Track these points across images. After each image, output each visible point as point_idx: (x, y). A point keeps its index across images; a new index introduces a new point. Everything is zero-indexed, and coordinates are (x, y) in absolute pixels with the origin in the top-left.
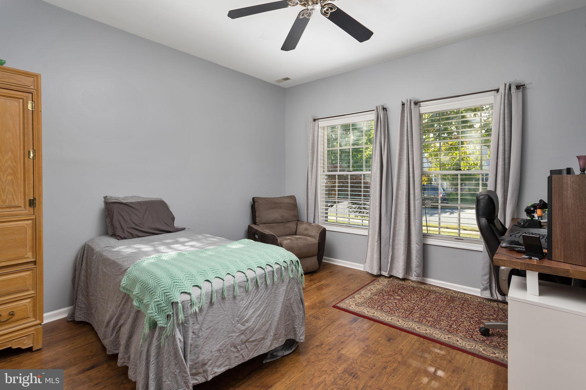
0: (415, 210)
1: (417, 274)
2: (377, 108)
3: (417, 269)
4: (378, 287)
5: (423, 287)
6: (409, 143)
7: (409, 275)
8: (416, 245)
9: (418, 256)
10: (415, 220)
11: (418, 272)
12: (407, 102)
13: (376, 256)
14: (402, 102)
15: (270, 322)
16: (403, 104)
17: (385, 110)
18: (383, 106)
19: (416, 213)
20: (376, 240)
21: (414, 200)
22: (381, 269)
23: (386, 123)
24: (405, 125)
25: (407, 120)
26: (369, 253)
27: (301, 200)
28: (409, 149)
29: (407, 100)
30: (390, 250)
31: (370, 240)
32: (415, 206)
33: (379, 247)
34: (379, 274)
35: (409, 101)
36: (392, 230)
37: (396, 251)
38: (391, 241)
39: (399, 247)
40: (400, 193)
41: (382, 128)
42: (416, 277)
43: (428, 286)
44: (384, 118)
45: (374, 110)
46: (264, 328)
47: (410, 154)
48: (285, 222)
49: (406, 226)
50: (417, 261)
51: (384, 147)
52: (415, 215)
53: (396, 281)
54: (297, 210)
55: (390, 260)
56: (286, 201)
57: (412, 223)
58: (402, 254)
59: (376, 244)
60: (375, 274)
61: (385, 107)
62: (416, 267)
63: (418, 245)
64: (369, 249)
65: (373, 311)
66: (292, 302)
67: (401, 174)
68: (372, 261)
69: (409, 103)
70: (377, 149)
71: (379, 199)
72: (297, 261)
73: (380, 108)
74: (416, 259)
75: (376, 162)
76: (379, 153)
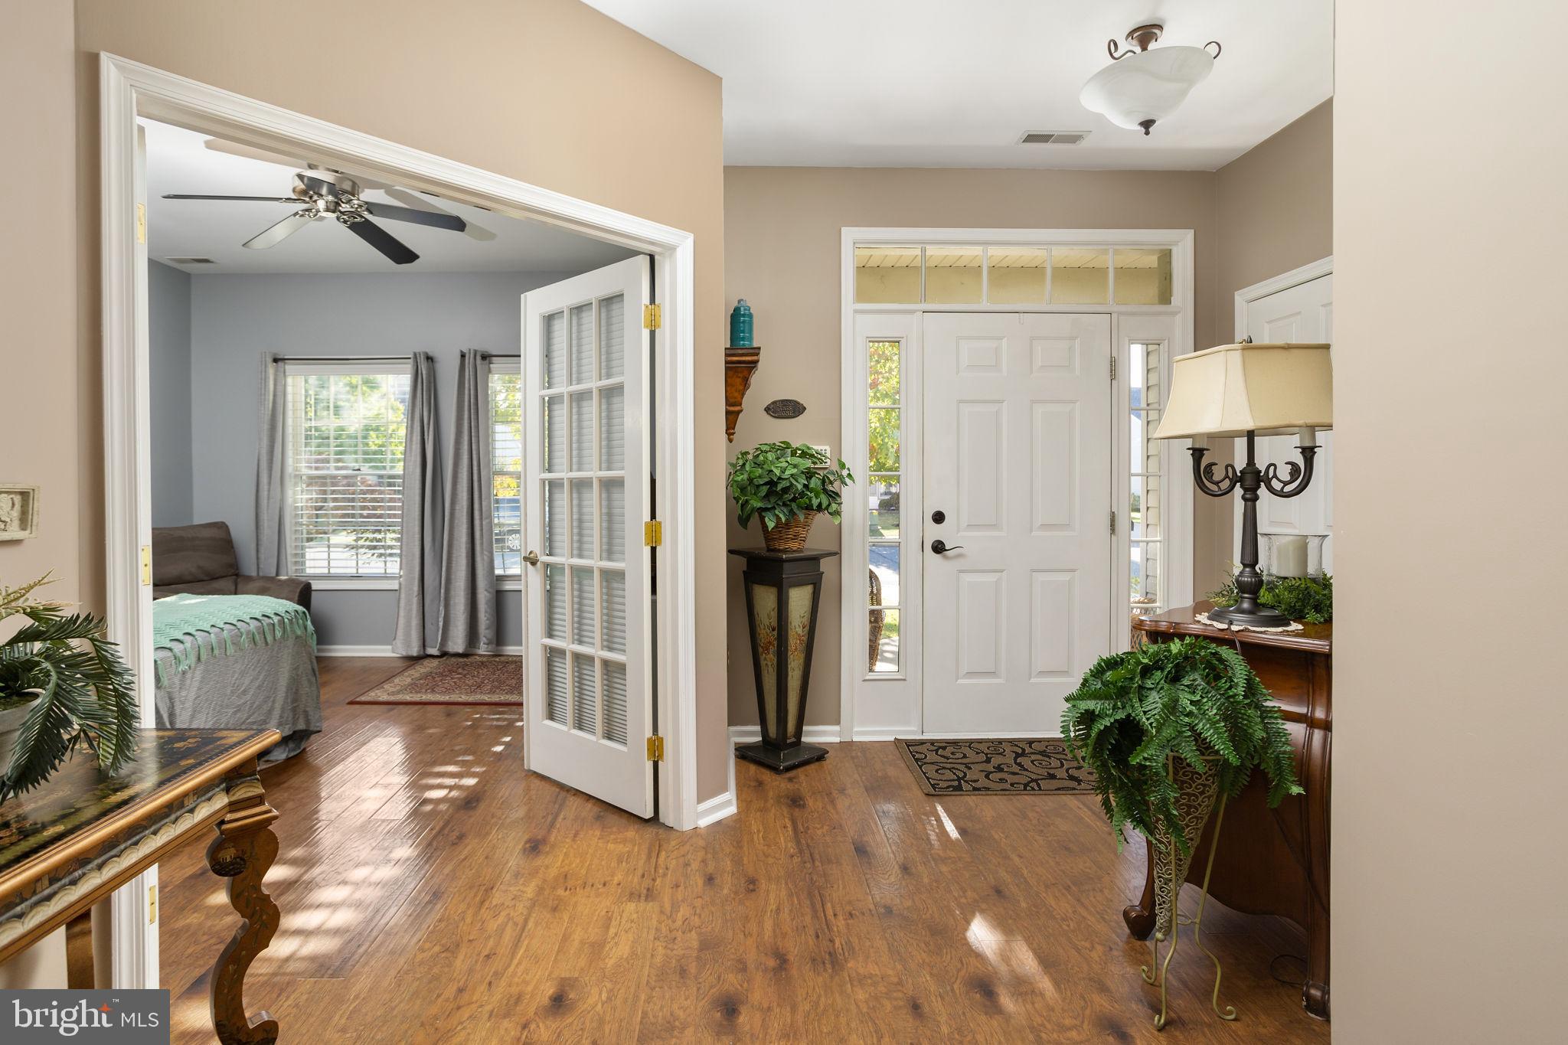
0: (482, 535)
1: (488, 639)
2: (415, 354)
3: (487, 631)
4: (423, 670)
5: (497, 659)
6: (472, 424)
7: (475, 647)
8: (485, 592)
9: (488, 610)
10: (482, 553)
11: (489, 636)
12: (470, 353)
13: (415, 622)
14: (461, 351)
15: (272, 699)
16: (463, 356)
17: (430, 360)
18: (427, 353)
19: (484, 540)
20: (416, 593)
21: (481, 519)
22: (426, 644)
23: (433, 385)
24: (467, 392)
25: (470, 390)
26: (402, 621)
27: (241, 531)
28: (473, 434)
29: (470, 350)
30: (442, 608)
31: (403, 596)
32: (482, 530)
33: (421, 605)
34: (422, 653)
35: (472, 351)
36: (444, 573)
37: (452, 608)
38: (443, 591)
39: (457, 601)
40: (457, 507)
41: (424, 393)
42: (486, 646)
43: (506, 658)
44: (429, 375)
45: (410, 358)
46: (266, 707)
47: (473, 441)
48: (205, 578)
49: (468, 564)
50: (487, 620)
51: (429, 428)
52: (482, 544)
53: (453, 660)
54: (234, 552)
55: (441, 624)
56: (207, 533)
57: (478, 558)
58: (462, 611)
59: (415, 601)
60: (415, 654)
61: (430, 354)
62: (487, 629)
63: (489, 592)
64: (402, 613)
65: (419, 695)
66: (300, 673)
67: (460, 475)
68: (407, 634)
69: (472, 356)
70: (415, 430)
71: (420, 521)
72: (304, 613)
73: (422, 357)
74: (485, 616)
75: (413, 454)
76: (419, 438)
